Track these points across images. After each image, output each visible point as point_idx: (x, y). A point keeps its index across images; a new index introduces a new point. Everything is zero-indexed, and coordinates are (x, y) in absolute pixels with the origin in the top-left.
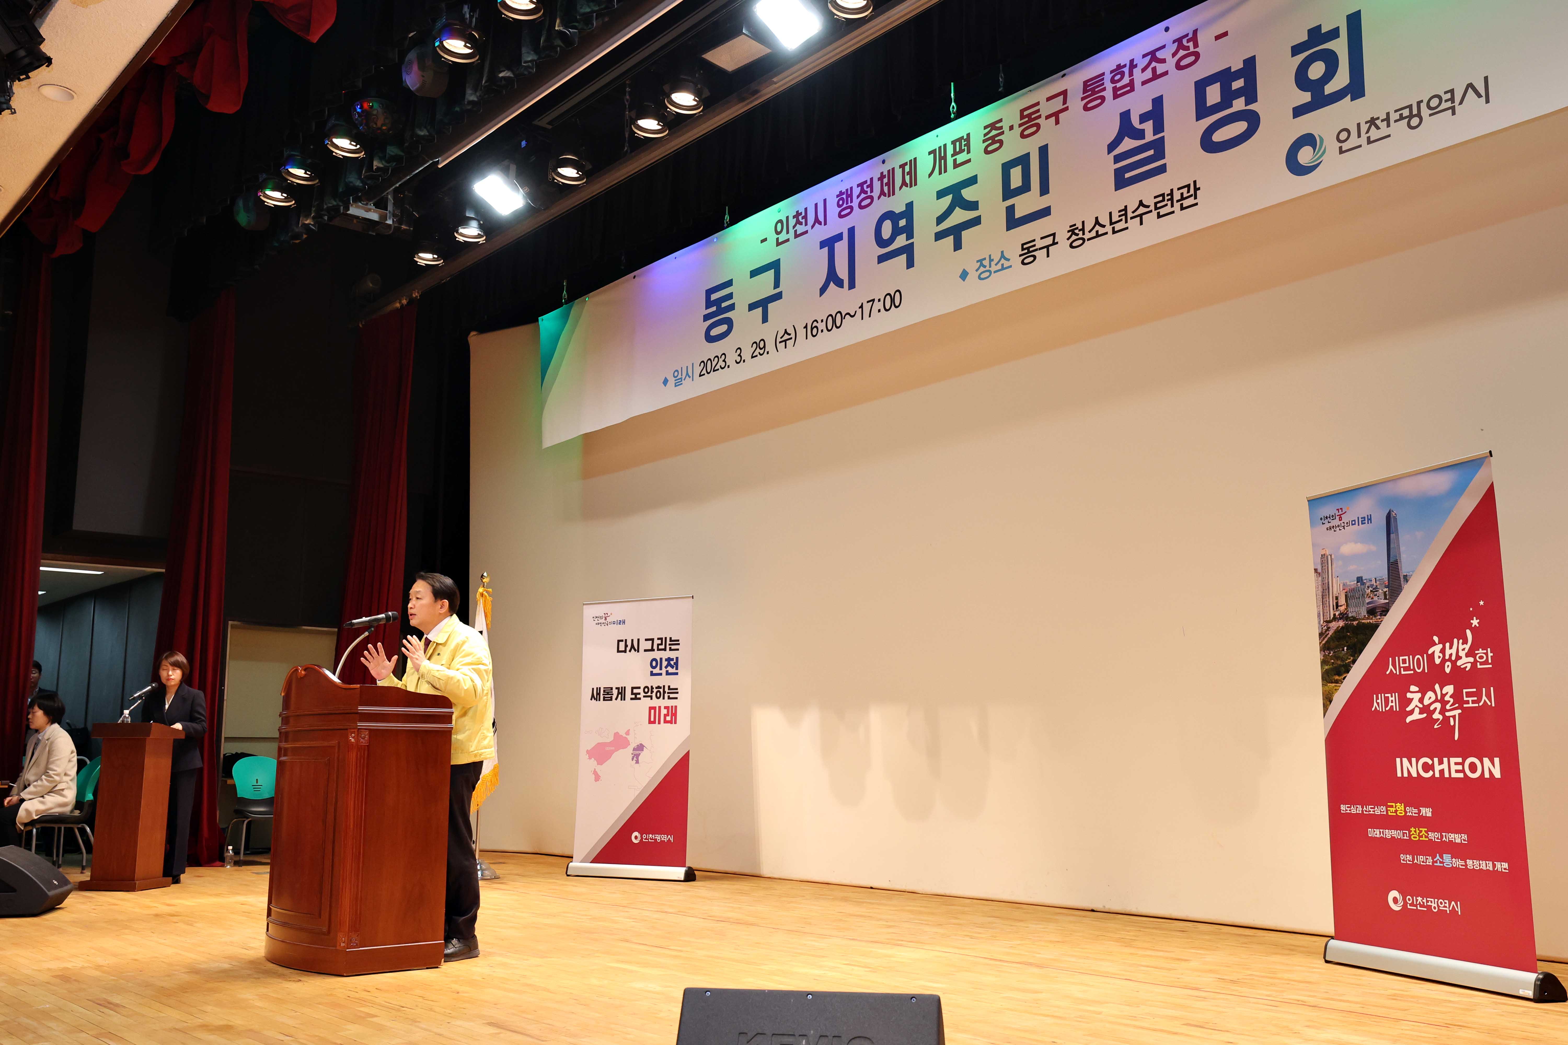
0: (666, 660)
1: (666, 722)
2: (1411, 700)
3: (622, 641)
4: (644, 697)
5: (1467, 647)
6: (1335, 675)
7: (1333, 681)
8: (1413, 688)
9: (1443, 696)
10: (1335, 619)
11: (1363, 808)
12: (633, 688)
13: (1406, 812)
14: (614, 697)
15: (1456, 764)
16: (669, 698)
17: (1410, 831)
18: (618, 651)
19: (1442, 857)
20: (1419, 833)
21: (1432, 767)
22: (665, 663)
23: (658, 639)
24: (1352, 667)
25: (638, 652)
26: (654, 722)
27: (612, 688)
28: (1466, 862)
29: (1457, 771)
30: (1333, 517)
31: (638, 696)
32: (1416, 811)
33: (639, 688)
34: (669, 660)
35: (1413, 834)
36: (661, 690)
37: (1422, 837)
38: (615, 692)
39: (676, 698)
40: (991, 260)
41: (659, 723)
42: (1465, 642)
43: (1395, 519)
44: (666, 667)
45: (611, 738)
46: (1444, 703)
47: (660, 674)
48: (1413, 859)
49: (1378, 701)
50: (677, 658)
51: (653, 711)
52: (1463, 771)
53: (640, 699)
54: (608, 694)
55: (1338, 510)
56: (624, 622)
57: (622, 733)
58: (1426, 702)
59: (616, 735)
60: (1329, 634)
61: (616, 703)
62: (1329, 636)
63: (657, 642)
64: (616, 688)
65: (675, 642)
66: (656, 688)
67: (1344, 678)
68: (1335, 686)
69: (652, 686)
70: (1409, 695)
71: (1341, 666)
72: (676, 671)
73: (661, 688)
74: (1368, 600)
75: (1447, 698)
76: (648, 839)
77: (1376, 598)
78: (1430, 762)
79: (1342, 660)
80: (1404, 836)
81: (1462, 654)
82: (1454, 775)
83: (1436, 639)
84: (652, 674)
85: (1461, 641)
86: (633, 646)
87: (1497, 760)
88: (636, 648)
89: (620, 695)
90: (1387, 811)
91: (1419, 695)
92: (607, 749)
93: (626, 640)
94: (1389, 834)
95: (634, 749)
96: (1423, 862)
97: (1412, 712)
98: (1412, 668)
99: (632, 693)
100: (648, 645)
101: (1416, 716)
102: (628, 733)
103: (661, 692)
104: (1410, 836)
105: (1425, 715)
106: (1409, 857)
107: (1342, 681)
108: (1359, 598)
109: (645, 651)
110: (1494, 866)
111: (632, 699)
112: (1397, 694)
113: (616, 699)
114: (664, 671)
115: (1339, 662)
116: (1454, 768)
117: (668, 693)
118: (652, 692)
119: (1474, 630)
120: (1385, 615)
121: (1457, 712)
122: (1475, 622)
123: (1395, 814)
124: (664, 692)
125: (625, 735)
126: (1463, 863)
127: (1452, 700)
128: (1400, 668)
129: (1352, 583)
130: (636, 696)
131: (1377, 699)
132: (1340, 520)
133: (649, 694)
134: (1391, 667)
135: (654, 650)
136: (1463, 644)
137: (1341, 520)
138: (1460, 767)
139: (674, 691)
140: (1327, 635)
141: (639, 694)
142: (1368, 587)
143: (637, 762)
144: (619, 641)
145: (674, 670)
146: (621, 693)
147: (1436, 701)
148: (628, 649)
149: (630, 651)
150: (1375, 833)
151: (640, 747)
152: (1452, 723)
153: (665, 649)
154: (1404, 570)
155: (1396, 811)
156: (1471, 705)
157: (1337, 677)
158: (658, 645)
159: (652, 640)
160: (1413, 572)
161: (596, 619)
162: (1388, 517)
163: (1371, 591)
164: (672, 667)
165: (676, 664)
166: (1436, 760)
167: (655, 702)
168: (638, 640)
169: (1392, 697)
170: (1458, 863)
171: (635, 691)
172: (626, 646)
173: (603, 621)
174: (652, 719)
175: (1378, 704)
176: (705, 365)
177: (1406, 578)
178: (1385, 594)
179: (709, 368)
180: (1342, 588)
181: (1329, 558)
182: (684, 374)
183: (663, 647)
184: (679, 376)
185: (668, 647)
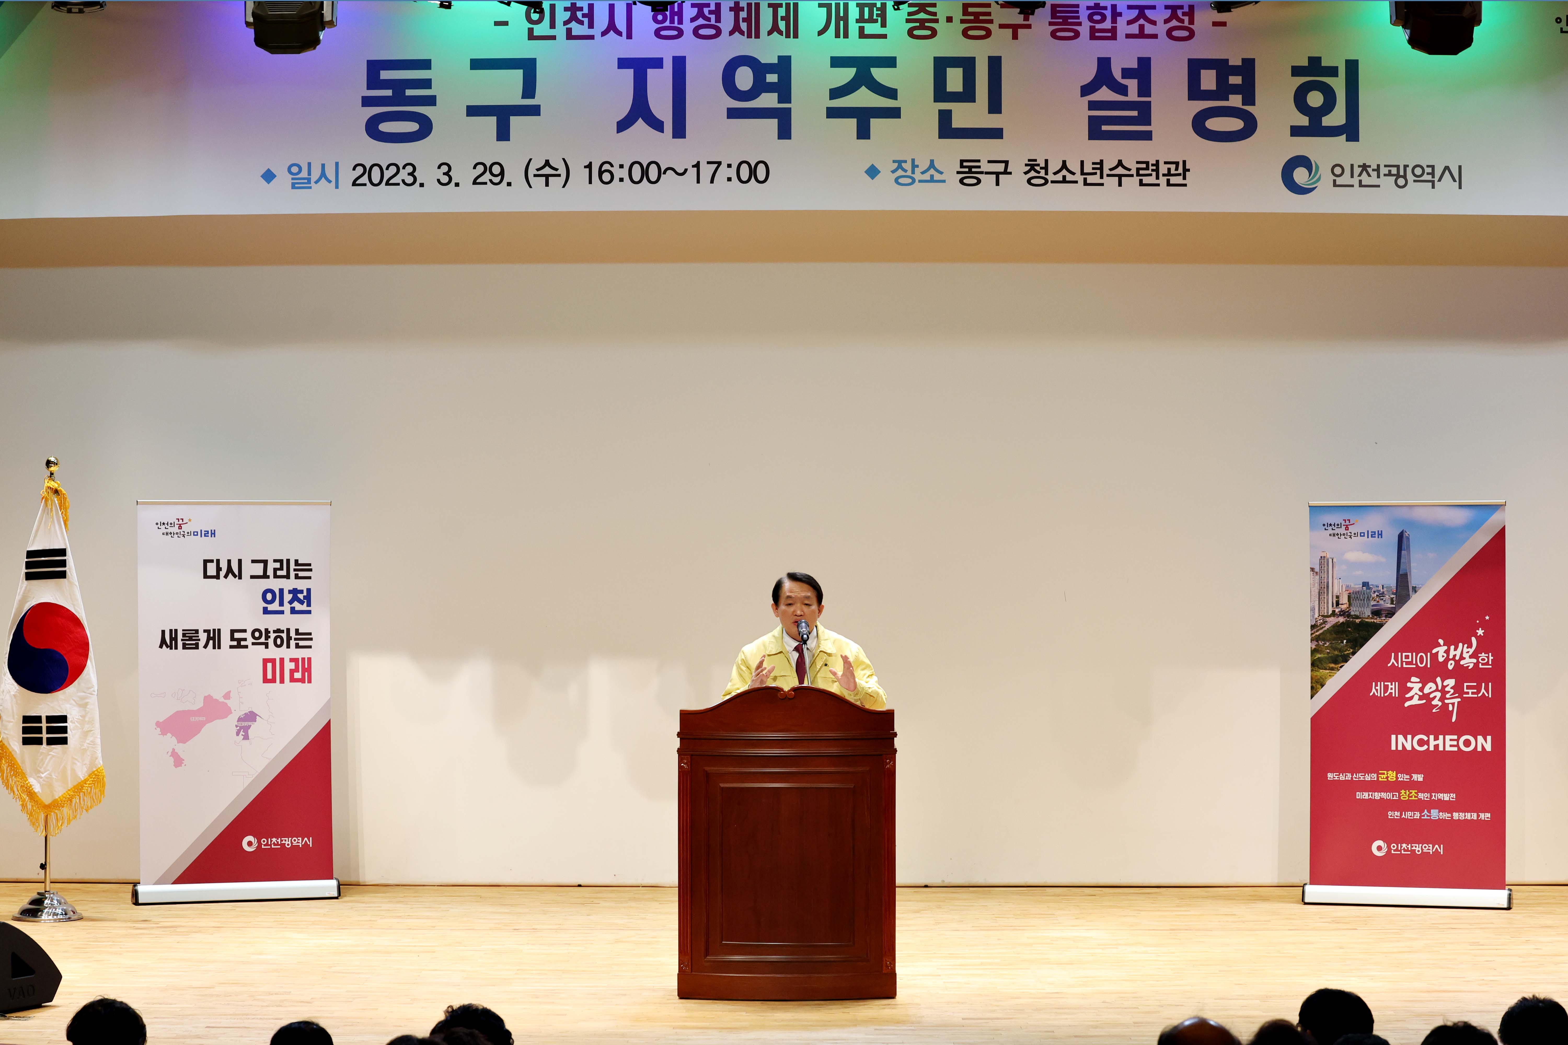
0: (290, 592)
1: (293, 680)
2: (1411, 689)
3: (212, 561)
4: (253, 644)
5: (1471, 651)
6: (1330, 663)
7: (1328, 668)
8: (1414, 679)
9: (1444, 687)
10: (1334, 614)
11: (1352, 775)
12: (233, 632)
13: (1397, 778)
14: (202, 643)
15: (1451, 740)
16: (297, 646)
17: (1400, 793)
18: (206, 576)
19: (1429, 812)
20: (1409, 794)
21: (1427, 743)
22: (288, 597)
23: (275, 561)
24: (1351, 658)
25: (240, 578)
26: (273, 680)
27: (197, 631)
28: (1452, 815)
29: (1451, 746)
30: (1339, 526)
31: (243, 643)
32: (1408, 777)
33: (245, 631)
34: (295, 592)
35: (1403, 795)
36: (284, 635)
37: (1412, 797)
38: (203, 637)
39: (310, 647)
40: (914, 166)
41: (282, 681)
42: (1470, 646)
43: (1408, 538)
44: (291, 602)
45: (199, 704)
46: (1444, 692)
47: (282, 612)
48: (1401, 815)
49: (1377, 688)
50: (309, 590)
51: (269, 665)
52: (1458, 746)
53: (246, 647)
54: (191, 639)
55: (1345, 520)
56: (212, 534)
57: (218, 696)
58: (1426, 691)
59: (208, 699)
60: (1325, 627)
61: (205, 654)
62: (1325, 629)
63: (271, 566)
64: (205, 631)
65: (307, 567)
66: (275, 632)
67: (1341, 667)
68: (1329, 672)
69: (266, 630)
70: (1409, 685)
71: (1337, 656)
72: (308, 609)
73: (282, 632)
74: (1373, 603)
75: (1447, 689)
76: (271, 845)
77: (1381, 602)
78: (1426, 738)
79: (1340, 650)
80: (1393, 797)
81: (1466, 655)
82: (1448, 748)
83: (1441, 641)
84: (266, 611)
85: (1466, 646)
86: (230, 570)
87: (1489, 738)
88: (237, 573)
89: (211, 642)
90: (1378, 777)
91: (1420, 685)
92: (193, 719)
93: (218, 561)
94: (1377, 796)
95: (240, 720)
96: (1410, 816)
97: (1411, 698)
98: (1414, 663)
99: (232, 639)
100: (259, 569)
101: (1415, 701)
102: (227, 696)
103: (282, 638)
104: (1400, 796)
105: (1424, 701)
106: (1397, 814)
107: (1339, 668)
108: (1364, 600)
109: (252, 577)
110: (1478, 816)
111: (231, 647)
112: (1397, 683)
113: (205, 646)
114: (287, 607)
115: (1336, 653)
116: (1448, 743)
117: (295, 639)
118: (267, 637)
119: (1478, 638)
120: (1391, 617)
121: (1456, 701)
122: (1480, 632)
123: (1386, 780)
124: (289, 638)
125: (222, 700)
126: (1449, 815)
127: (1452, 691)
128: (1402, 662)
129: (1358, 587)
130: (239, 643)
131: (1376, 685)
132: (1346, 530)
133: (263, 640)
134: (1393, 660)
135: (268, 577)
136: (1467, 648)
137: (1348, 530)
138: (1455, 743)
139: (308, 636)
140: (1323, 628)
141: (245, 640)
142: (1374, 592)
143: (246, 737)
144: (206, 562)
145: (304, 607)
146: (213, 639)
147: (1437, 690)
148: (223, 573)
149: (226, 576)
150: (1363, 796)
151: (251, 717)
152: (1451, 708)
153: (287, 576)
154: (1413, 581)
155: (1387, 778)
156: (1470, 695)
157: (1332, 665)
158: (275, 570)
159: (265, 562)
160: (1422, 585)
161: (163, 527)
162: (1401, 536)
163: (1377, 596)
164: (302, 602)
165: (308, 598)
166: (1432, 737)
167: (273, 652)
168: (240, 561)
169: (1392, 685)
170: (1446, 816)
171: (237, 635)
172: (219, 569)
173: (175, 529)
174: (270, 676)
175: (1377, 690)
176: (367, 171)
177: (1415, 590)
178: (1392, 599)
179: (376, 178)
180: (1344, 590)
181: (1330, 561)
182: (316, 174)
183: (283, 573)
184: (304, 174)
185: (292, 574)
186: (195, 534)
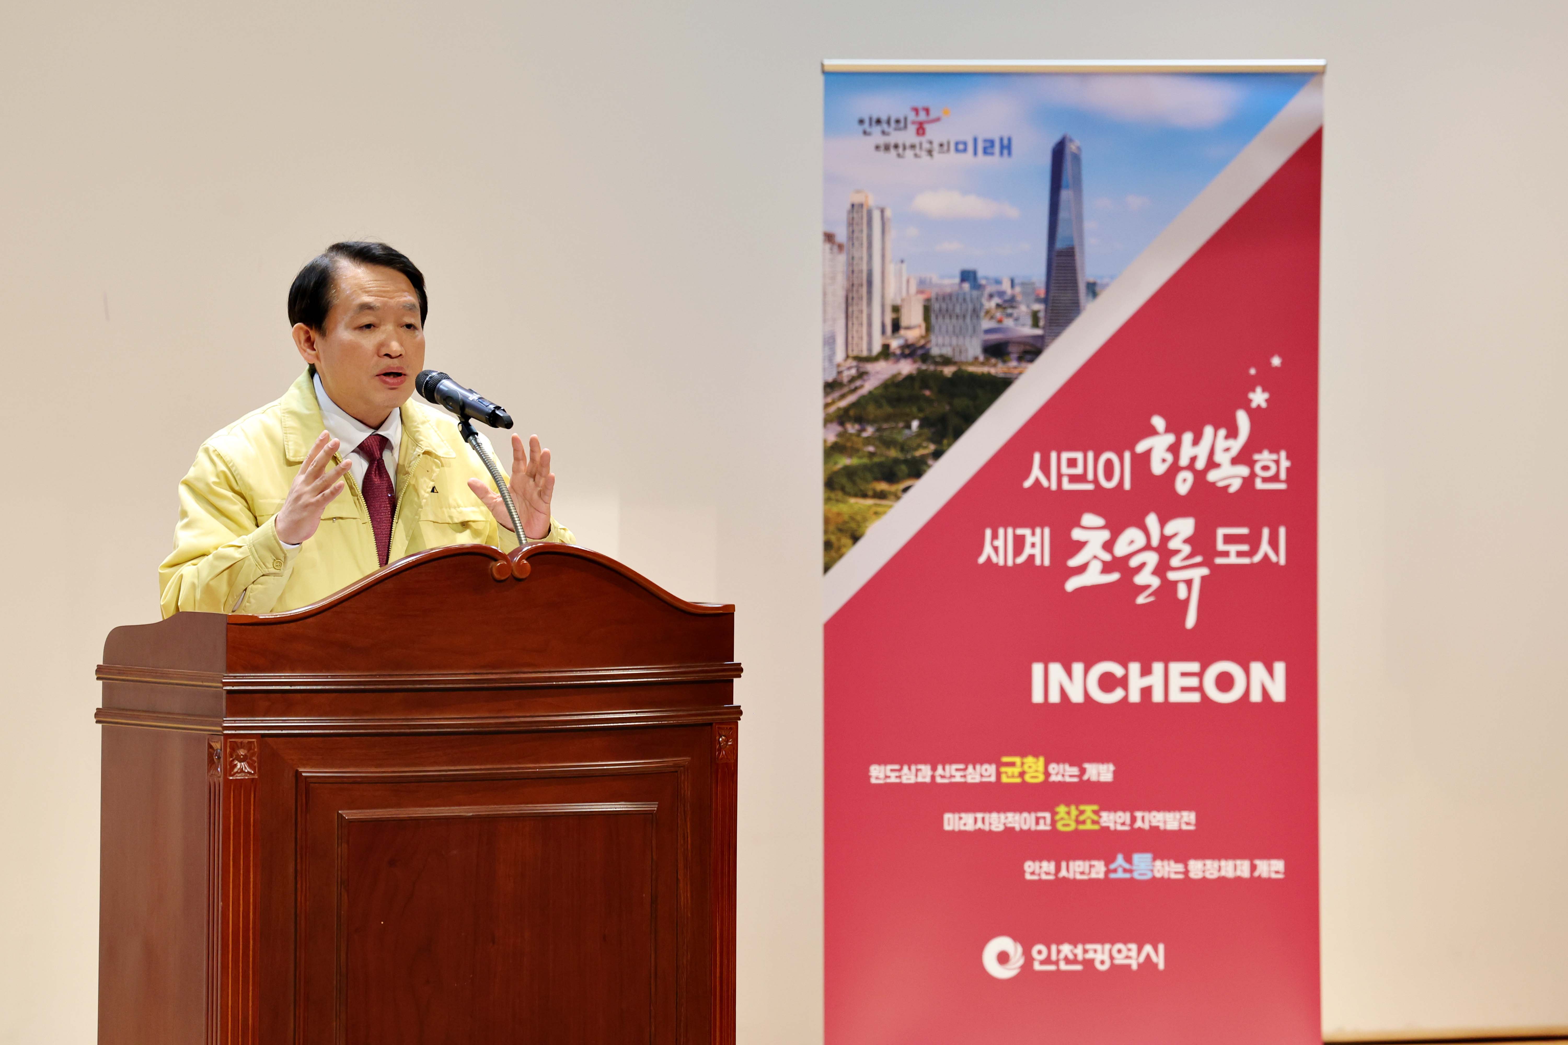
2: (1083, 544)
5: (1236, 445)
6: (877, 479)
7: (870, 493)
8: (1090, 519)
9: (1165, 539)
10: (886, 353)
11: (934, 769)
13: (1047, 774)
15: (1184, 674)
17: (1054, 814)
19: (1129, 860)
20: (1077, 816)
21: (1123, 682)
24: (929, 466)
28: (1186, 866)
29: (1184, 689)
30: (900, 124)
32: (1075, 771)
35: (1062, 819)
37: (1084, 822)
42: (1233, 433)
43: (1077, 158)
46: (1165, 552)
48: (1058, 869)
49: (996, 543)
52: (1200, 689)
55: (916, 110)
58: (1121, 548)
60: (862, 387)
62: (864, 391)
67: (906, 490)
68: (876, 505)
70: (1077, 534)
71: (896, 461)
74: (986, 324)
75: (1173, 545)
77: (1009, 323)
78: (1117, 670)
79: (903, 448)
80: (1037, 823)
81: (1221, 457)
82: (1176, 697)
83: (1158, 422)
85: (1222, 432)
87: (1280, 668)
90: (999, 774)
91: (1106, 535)
94: (996, 822)
96: (1082, 873)
97: (1082, 569)
98: (1090, 476)
101: (1094, 577)
104: (1054, 822)
105: (1114, 577)
106: (1048, 867)
107: (899, 493)
108: (964, 317)
110: (1253, 868)
112: (1046, 530)
115: (893, 453)
116: (1176, 682)
119: (1255, 414)
120: (1031, 361)
121: (1198, 574)
122: (1259, 398)
123: (1018, 780)
126: (1180, 867)
127: (1187, 549)
128: (1060, 476)
129: (950, 282)
131: (995, 536)
132: (918, 133)
134: (1036, 472)
136: (1227, 437)
137: (924, 133)
138: (1194, 682)
140: (856, 389)
142: (991, 296)
147: (1148, 547)
150: (962, 822)
152: (1182, 592)
155: (1022, 774)
156: (1233, 560)
157: (883, 486)
160: (1112, 277)
162: (1059, 153)
163: (998, 306)
166: (1135, 668)
169: (1033, 534)
170: (1168, 869)
175: (996, 549)
177: (1093, 290)
178: (1035, 316)
180: (913, 289)
181: (876, 215)
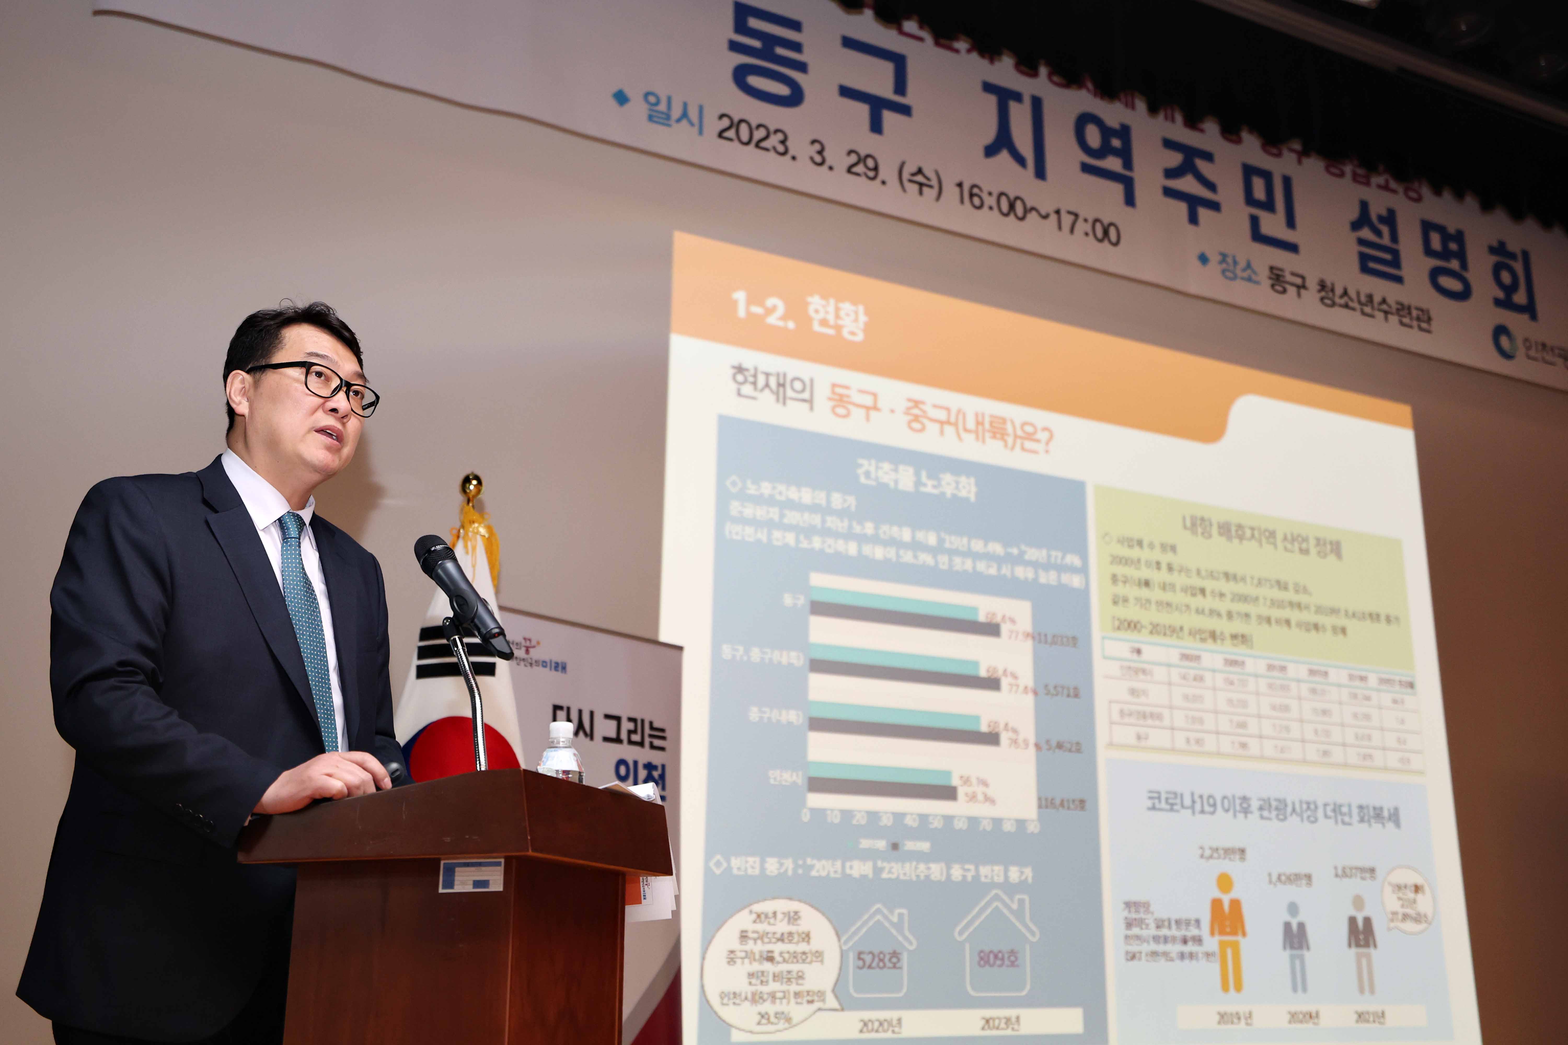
0: (645, 767)
3: (562, 708)
22: (642, 774)
23: (629, 717)
25: (592, 738)
34: (649, 767)
44: (645, 781)
50: (663, 766)
56: (564, 668)
63: (627, 726)
65: (660, 733)
72: (663, 793)
86: (581, 725)
88: (588, 730)
93: (568, 709)
100: (611, 729)
109: (605, 738)
135: (621, 742)
153: (641, 744)
158: (630, 732)
159: (618, 719)
164: (656, 783)
165: (663, 778)
168: (592, 712)
173: (522, 653)
176: (735, 125)
179: (745, 137)
182: (676, 112)
183: (636, 738)
184: (662, 107)
185: (647, 740)
186: (544, 664)
